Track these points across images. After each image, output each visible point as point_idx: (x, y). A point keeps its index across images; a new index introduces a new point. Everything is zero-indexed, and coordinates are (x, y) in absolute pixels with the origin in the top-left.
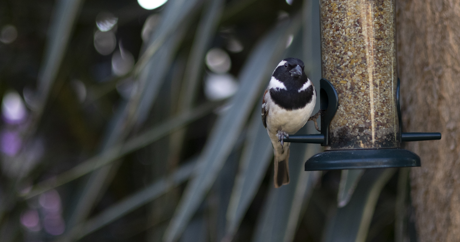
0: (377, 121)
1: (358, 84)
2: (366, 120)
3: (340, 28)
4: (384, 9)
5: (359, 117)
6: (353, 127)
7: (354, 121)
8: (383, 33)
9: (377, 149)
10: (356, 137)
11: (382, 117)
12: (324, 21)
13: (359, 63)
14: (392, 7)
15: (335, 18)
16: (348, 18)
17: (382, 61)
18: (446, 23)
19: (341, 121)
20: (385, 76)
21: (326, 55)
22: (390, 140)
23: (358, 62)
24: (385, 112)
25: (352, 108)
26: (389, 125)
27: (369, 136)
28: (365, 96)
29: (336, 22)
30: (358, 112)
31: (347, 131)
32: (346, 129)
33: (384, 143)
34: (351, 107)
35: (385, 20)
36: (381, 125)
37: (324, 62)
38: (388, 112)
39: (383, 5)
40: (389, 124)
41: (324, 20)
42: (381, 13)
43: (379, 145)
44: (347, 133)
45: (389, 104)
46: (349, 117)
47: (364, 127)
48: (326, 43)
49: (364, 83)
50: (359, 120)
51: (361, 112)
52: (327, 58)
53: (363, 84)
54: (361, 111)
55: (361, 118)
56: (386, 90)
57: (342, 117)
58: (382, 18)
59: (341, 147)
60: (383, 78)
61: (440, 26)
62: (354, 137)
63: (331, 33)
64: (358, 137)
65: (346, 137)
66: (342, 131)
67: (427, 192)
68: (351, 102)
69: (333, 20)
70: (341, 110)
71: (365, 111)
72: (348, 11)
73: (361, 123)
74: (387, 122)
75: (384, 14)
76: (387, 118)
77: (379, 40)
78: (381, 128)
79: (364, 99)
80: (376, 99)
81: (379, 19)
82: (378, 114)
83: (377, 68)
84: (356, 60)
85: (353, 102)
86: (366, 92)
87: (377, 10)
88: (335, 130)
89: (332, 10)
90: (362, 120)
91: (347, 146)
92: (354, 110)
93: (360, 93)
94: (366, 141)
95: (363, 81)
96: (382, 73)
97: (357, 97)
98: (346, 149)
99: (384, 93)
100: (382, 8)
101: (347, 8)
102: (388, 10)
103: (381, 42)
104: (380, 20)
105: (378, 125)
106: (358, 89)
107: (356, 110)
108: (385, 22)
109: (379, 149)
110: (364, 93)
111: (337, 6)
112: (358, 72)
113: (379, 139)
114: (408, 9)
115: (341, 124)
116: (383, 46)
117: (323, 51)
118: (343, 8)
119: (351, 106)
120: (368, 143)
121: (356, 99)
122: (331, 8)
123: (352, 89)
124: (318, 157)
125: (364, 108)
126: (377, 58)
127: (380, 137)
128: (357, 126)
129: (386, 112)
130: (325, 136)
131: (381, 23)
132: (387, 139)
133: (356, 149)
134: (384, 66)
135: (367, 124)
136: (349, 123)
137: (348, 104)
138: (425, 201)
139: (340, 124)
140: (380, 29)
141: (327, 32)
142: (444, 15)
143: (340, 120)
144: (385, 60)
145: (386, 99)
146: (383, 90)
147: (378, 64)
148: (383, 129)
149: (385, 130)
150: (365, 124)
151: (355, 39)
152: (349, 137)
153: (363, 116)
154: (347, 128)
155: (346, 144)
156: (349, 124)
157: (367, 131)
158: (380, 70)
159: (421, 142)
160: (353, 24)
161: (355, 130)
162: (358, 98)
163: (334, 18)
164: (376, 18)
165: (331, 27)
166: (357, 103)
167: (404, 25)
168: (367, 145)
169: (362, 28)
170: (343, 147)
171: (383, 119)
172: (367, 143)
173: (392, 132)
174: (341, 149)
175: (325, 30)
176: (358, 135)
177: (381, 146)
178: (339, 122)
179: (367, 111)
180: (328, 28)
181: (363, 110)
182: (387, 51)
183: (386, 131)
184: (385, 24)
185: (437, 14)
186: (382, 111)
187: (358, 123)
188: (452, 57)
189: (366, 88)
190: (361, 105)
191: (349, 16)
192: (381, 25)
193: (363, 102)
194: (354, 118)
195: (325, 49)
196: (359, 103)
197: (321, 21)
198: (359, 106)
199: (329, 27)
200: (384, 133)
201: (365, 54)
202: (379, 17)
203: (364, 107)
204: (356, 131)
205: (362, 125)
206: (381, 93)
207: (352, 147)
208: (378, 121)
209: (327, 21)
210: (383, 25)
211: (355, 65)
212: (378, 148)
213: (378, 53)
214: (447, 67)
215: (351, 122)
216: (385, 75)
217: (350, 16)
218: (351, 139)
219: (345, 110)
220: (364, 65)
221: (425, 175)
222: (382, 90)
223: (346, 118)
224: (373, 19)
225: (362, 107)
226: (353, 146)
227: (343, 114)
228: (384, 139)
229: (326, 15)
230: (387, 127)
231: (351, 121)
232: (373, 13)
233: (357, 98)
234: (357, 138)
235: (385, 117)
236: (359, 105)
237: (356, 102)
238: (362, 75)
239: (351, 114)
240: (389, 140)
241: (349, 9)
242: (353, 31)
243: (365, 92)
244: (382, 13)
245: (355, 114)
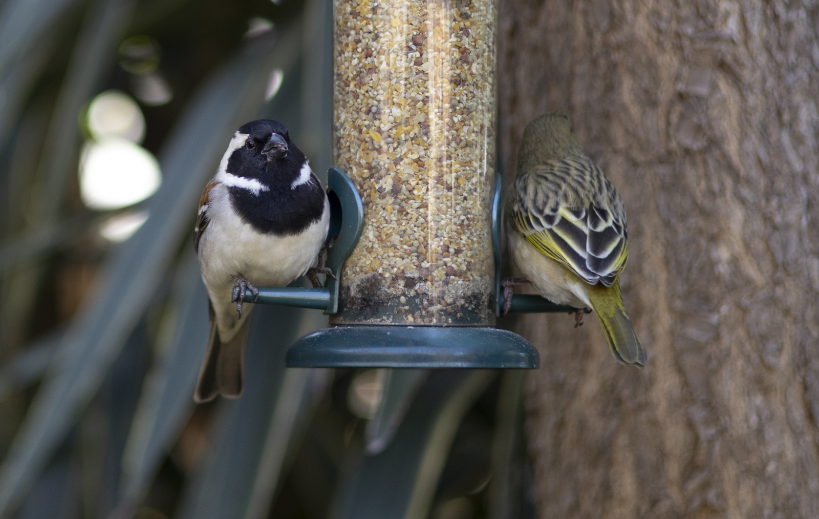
0: (446, 266)
1: (408, 181)
2: (423, 261)
3: (374, 53)
4: (473, 15)
5: (406, 256)
6: (393, 276)
7: (395, 263)
8: (466, 68)
9: (444, 326)
10: (399, 297)
11: (457, 257)
12: (341, 36)
13: (412, 135)
14: (491, 11)
15: (365, 29)
16: (393, 30)
17: (462, 134)
18: (616, 56)
19: (368, 263)
20: (467, 168)
21: (342, 112)
22: (473, 309)
23: (411, 133)
24: (464, 246)
25: (393, 234)
26: (472, 275)
27: (427, 298)
28: (422, 210)
29: (367, 40)
30: (404, 244)
31: (379, 284)
32: (376, 280)
33: (459, 315)
34: (391, 233)
35: (472, 40)
36: (453, 275)
37: (337, 127)
38: (471, 246)
39: (471, 5)
40: (473, 272)
41: (340, 34)
42: (464, 25)
43: (447, 319)
44: (380, 289)
45: (473, 230)
46: (386, 255)
47: (416, 278)
48: (342, 84)
49: (421, 180)
50: (406, 260)
51: (412, 245)
52: (343, 117)
53: (420, 182)
54: (412, 241)
55: (410, 258)
56: (468, 198)
57: (370, 253)
58: (468, 35)
59: (365, 318)
60: (463, 171)
61: (602, 62)
62: (393, 298)
63: (355, 62)
64: (403, 299)
65: (376, 298)
66: (368, 285)
67: (561, 425)
68: (391, 221)
69: (359, 34)
70: (367, 237)
71: (420, 243)
72: (392, 17)
73: (411, 268)
74: (469, 269)
75: (472, 27)
76: (468, 259)
77: (457, 86)
78: (453, 280)
79: (420, 215)
80: (446, 218)
81: (460, 37)
82: (448, 251)
83: (452, 150)
84: (406, 126)
85: (396, 221)
86: (424, 201)
87: (456, 17)
88: (354, 282)
89: (359, 12)
90: (413, 261)
91: (377, 318)
92: (396, 239)
93: (412, 201)
94: (420, 309)
95: (420, 176)
96: (460, 160)
97: (405, 211)
98: (375, 323)
99: (463, 205)
100: (469, 12)
101: (391, 10)
102: (482, 18)
103: (462, 91)
104: (461, 40)
105: (447, 275)
106: (407, 193)
107: (401, 239)
108: (473, 44)
109: (447, 327)
110: (420, 201)
111: (370, 4)
112: (410, 156)
113: (448, 305)
114: (534, 22)
115: (367, 269)
116: (465, 98)
117: (336, 102)
118: (383, 9)
119: (391, 231)
120: (424, 312)
121: (401, 215)
122: (358, 7)
123: (395, 191)
124: (316, 337)
125: (419, 236)
126: (452, 126)
127: (452, 300)
128: (402, 274)
129: (466, 246)
130: (332, 292)
131: (463, 47)
132: (467, 305)
133: (397, 324)
134: (466, 145)
135: (424, 272)
136: (384, 266)
137: (386, 225)
138: (557, 442)
139: (364, 268)
140: (461, 59)
141: (345, 61)
142: (614, 38)
143: (365, 259)
144: (468, 130)
145: (468, 219)
146: (463, 197)
147: (454, 139)
148: (457, 284)
149: (462, 285)
150: (419, 271)
151: (406, 79)
152: (383, 297)
153: (416, 254)
154: (379, 277)
155: (375, 313)
156: (385, 270)
157: (422, 286)
158: (457, 152)
159: (551, 315)
160: (404, 44)
161: (396, 283)
162: (408, 213)
163: (361, 29)
164: (453, 35)
165: (354, 50)
166: (404, 224)
167: (524, 57)
168: (422, 317)
169: (421, 55)
170: (369, 319)
171: (459, 263)
172: (421, 313)
173: (478, 291)
174: (364, 322)
175: (342, 55)
176: (404, 294)
177: (452, 320)
178: (363, 265)
179: (425, 243)
180: (348, 52)
181: (416, 239)
182: (474, 110)
183: (464, 288)
184: (472, 49)
185: (598, 37)
186: (457, 244)
187: (404, 268)
188: (627, 131)
189: (425, 192)
190: (412, 229)
191: (395, 27)
192: (463, 51)
193: (416, 223)
194: (397, 257)
195: (340, 96)
196: (408, 223)
197: (335, 36)
198: (407, 232)
199: (350, 48)
200: (460, 292)
201: (427, 114)
202: (461, 32)
203: (419, 234)
204: (399, 285)
205: (413, 273)
206: (458, 204)
207: (388, 319)
208: (448, 265)
209: (348, 37)
210: (469, 51)
211: (404, 139)
212: (446, 324)
213: (453, 114)
214: (615, 152)
215: (389, 265)
216: (468, 166)
217: (397, 28)
218: (388, 303)
219: (379, 238)
220: (424, 140)
221: (559, 387)
222: (460, 197)
223: (379, 257)
224: (448, 35)
225: (415, 234)
226: (392, 317)
227: (372, 247)
228: (459, 305)
229: (346, 23)
230: (467, 279)
231: (388, 263)
232: (448, 23)
233: (404, 213)
234: (399, 301)
235: (463, 258)
236: (408, 228)
237: (402, 221)
238: (417, 163)
239: (391, 247)
240: (470, 309)
241: (397, 13)
242: (403, 61)
243: (422, 201)
244: (468, 23)
245: (398, 247)
